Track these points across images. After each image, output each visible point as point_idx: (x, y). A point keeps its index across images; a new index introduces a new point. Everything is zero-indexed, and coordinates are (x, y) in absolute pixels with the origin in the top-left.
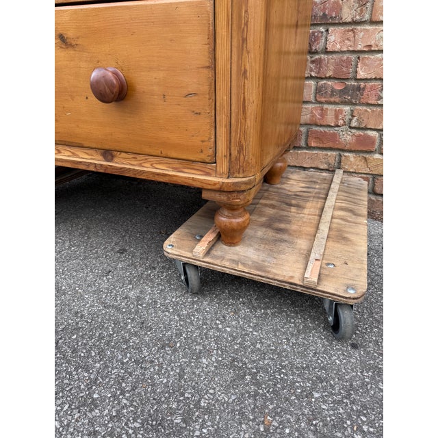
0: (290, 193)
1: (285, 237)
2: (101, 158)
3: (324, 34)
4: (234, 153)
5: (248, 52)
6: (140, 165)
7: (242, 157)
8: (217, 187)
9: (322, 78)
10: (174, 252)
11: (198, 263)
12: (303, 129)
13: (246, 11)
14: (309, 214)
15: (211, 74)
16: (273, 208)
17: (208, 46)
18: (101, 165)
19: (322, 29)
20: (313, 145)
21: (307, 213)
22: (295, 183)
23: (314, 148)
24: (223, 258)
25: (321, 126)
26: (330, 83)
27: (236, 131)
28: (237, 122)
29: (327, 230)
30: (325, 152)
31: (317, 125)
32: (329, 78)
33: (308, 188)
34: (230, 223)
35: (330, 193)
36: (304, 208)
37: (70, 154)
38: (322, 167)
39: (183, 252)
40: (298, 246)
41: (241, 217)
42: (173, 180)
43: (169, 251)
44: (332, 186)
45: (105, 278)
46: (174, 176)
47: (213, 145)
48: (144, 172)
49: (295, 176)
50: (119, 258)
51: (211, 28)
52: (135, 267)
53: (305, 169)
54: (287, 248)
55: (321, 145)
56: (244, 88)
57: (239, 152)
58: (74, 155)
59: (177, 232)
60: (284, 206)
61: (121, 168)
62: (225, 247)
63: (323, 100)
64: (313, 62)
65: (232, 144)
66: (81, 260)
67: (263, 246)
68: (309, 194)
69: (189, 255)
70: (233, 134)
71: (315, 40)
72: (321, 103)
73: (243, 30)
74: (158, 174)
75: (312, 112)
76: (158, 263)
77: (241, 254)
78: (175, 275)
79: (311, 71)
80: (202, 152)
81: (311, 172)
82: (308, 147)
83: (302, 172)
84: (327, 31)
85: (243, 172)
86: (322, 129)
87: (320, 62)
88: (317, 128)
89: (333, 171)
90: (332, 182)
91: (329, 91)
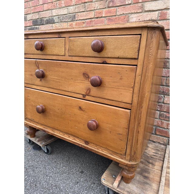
0: (149, 156)
1: (148, 181)
2: (84, 143)
3: (163, 97)
4: (133, 154)
5: (140, 126)
6: (98, 149)
7: (135, 156)
8: (125, 164)
9: (162, 111)
10: (106, 183)
11: (114, 190)
12: (154, 127)
13: (141, 116)
14: (157, 169)
15: (127, 130)
16: (143, 164)
17: (127, 123)
18: (84, 146)
19: (162, 96)
20: (158, 134)
21: (156, 168)
22: (151, 150)
23: (158, 135)
24: (124, 190)
25: (161, 127)
26: (165, 113)
27: (134, 148)
28: (134, 145)
29: (164, 181)
30: (162, 137)
31: (159, 127)
32: (165, 112)
33: (156, 153)
34: (128, 176)
35: (165, 159)
36: (155, 165)
37: (73, 139)
38: (161, 143)
39: (109, 184)
40: (153, 187)
41: (132, 174)
42: (109, 158)
43: (103, 182)
44: (166, 155)
45: (76, 186)
46: (110, 157)
47: (125, 150)
48: (99, 152)
49: (150, 146)
50: (81, 175)
51: (129, 119)
52: (87, 182)
53: (154, 142)
54: (149, 188)
55: (161, 135)
56: (138, 136)
57: (134, 154)
58: (74, 139)
59: (106, 172)
60: (147, 163)
61: (91, 149)
62: (124, 183)
63: (162, 119)
64: (159, 105)
65: (132, 151)
66: (67, 174)
67: (139, 185)
68: (157, 157)
69: (111, 186)
70: (133, 148)
71: (160, 99)
72: (161, 119)
73: (139, 121)
74: (104, 154)
75: (158, 122)
76: (96, 181)
77: (131, 188)
78: (103, 189)
79: (158, 108)
80: (121, 151)
81: (157, 144)
82: (156, 134)
83: (153, 143)
84: (164, 96)
85: (135, 160)
86: (161, 129)
87: (161, 106)
88: (160, 128)
89: (166, 145)
90: (166, 152)
91: (165, 116)
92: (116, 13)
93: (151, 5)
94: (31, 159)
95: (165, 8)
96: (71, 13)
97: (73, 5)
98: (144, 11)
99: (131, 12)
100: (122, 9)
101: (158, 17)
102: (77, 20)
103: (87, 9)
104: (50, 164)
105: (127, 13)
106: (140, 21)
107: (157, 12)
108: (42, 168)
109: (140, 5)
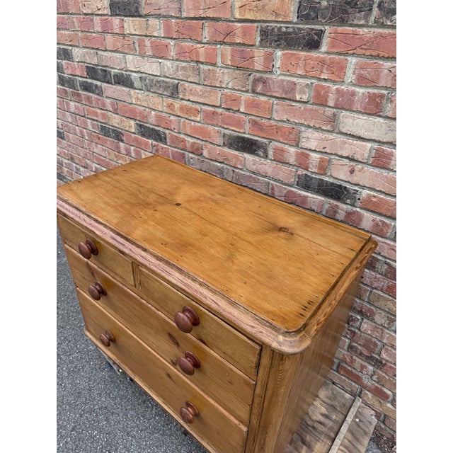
3: (360, 320)
9: (354, 342)
12: (336, 361)
19: (359, 317)
20: (342, 373)
22: (319, 406)
23: (343, 375)
25: (350, 366)
26: (360, 347)
30: (350, 381)
31: (347, 364)
33: (326, 417)
36: (312, 450)
38: (347, 389)
49: (322, 392)
53: (334, 382)
55: (348, 376)
64: (349, 330)
68: (324, 429)
71: (352, 321)
72: (351, 353)
75: (344, 355)
81: (338, 389)
82: (338, 372)
83: (331, 386)
84: (362, 319)
86: (350, 368)
87: (354, 332)
88: (346, 366)
89: (354, 396)
90: (347, 419)
91: (359, 352)
92: (271, 114)
93: (357, 124)
94: (104, 389)
95: (390, 141)
96: (168, 77)
97: (173, 60)
98: (337, 131)
99: (306, 123)
100: (286, 107)
101: (369, 156)
102: (182, 99)
103: (205, 80)
104: (135, 406)
105: (297, 121)
106: (326, 153)
107: (369, 145)
108: (121, 414)
109: (329, 112)
